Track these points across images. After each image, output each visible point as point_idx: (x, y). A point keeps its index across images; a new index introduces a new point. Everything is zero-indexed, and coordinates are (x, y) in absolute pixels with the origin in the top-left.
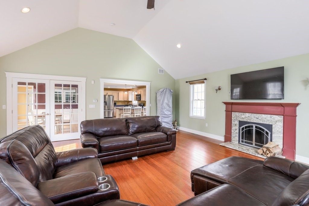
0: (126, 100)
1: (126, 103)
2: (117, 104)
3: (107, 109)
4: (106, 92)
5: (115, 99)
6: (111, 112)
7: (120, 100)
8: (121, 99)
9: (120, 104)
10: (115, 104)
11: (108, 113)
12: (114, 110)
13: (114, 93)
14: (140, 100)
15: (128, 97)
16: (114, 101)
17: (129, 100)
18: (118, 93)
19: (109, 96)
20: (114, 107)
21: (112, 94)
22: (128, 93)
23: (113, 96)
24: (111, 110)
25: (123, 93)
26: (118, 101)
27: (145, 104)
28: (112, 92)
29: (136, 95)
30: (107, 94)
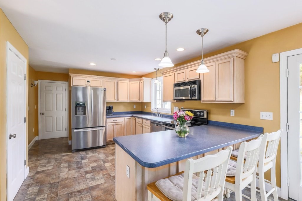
0: (135, 99)
1: (135, 107)
2: (115, 110)
4: (87, 80)
5: (110, 98)
6: (101, 131)
7: (121, 99)
8: (124, 97)
9: (121, 109)
10: (109, 110)
12: (108, 127)
13: (109, 83)
14: (199, 99)
15: (141, 93)
16: (108, 103)
17: (144, 101)
18: (116, 82)
19: (95, 89)
20: (107, 118)
21: (101, 85)
22: (141, 84)
23: (106, 89)
24: (102, 126)
25: (128, 82)
26: (116, 101)
27: (211, 112)
28: (101, 80)
29: (176, 83)
30: (90, 83)
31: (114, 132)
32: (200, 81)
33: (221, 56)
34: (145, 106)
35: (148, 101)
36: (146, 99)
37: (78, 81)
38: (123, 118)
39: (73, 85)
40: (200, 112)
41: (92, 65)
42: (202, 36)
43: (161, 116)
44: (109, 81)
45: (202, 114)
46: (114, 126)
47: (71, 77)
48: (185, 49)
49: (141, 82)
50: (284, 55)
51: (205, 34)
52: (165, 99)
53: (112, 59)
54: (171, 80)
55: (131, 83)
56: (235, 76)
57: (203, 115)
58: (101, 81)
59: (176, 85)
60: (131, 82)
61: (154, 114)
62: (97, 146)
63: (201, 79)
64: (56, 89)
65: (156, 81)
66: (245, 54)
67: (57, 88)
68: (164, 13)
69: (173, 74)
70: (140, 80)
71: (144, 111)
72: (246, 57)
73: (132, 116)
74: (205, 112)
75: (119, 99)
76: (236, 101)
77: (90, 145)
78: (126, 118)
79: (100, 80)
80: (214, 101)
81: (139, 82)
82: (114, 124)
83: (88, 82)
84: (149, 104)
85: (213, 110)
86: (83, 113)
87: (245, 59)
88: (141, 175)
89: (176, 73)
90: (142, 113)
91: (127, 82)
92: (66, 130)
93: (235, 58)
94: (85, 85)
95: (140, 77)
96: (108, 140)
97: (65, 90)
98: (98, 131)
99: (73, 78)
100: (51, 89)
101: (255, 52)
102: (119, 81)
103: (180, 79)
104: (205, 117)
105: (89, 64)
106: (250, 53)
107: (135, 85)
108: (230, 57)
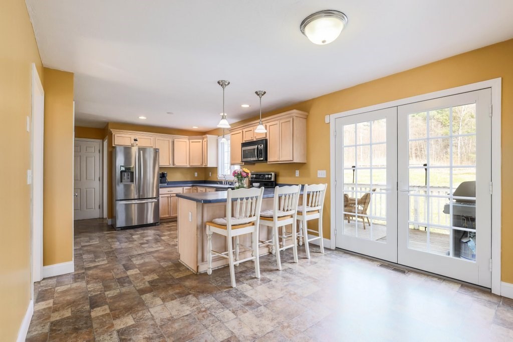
0: (197, 163)
1: (196, 174)
2: (170, 178)
3: (134, 194)
4: (133, 137)
5: (164, 161)
6: (150, 204)
7: (178, 163)
8: (182, 160)
9: (178, 176)
10: (162, 177)
11: (138, 208)
12: (160, 199)
13: (161, 142)
14: (266, 159)
15: (204, 156)
16: (161, 168)
17: (208, 166)
18: (171, 141)
19: (142, 150)
20: (159, 188)
21: (151, 144)
22: (205, 143)
23: (158, 149)
24: (150, 197)
25: (188, 141)
26: (172, 166)
27: (280, 174)
28: (152, 138)
29: (244, 142)
30: (137, 142)
31: (169, 207)
32: (266, 140)
33: (284, 115)
34: (210, 173)
35: (214, 165)
36: (211, 164)
37: (122, 139)
38: (181, 188)
39: (115, 144)
40: (268, 174)
41: (142, 119)
42: (260, 98)
43: (229, 183)
44: (162, 139)
45: (270, 176)
46: (169, 198)
47: (112, 134)
48: (250, 106)
49: (204, 140)
50: (333, 116)
51: (262, 95)
52: (233, 162)
53: (168, 113)
54: (239, 139)
55: (191, 143)
56: (295, 135)
57: (271, 178)
58: (152, 140)
59: (244, 145)
60: (191, 141)
61: (221, 183)
62: (145, 223)
63: (268, 138)
64: (86, 150)
65: (224, 140)
66: (306, 114)
67: (88, 148)
68: (222, 81)
69: (241, 131)
70: (203, 139)
71: (209, 180)
72: (307, 116)
73: (193, 186)
74: (273, 174)
75: (175, 163)
76: (296, 160)
77: (135, 222)
78: (185, 188)
79: (150, 138)
80: (278, 161)
81: (201, 140)
82: (169, 195)
83: (135, 140)
84: (214, 170)
85: (282, 172)
86: (129, 180)
87: (307, 118)
88: (201, 214)
89: (244, 130)
90: (205, 182)
91: (185, 140)
92: (99, 208)
93: (294, 117)
94: (130, 145)
95: (202, 133)
96: (162, 216)
97: (98, 152)
98: (146, 204)
99: (115, 136)
100: (79, 151)
101: (315, 112)
102: (175, 140)
103: (248, 138)
104: (273, 179)
105: (138, 117)
106: (310, 113)
107: (196, 145)
108: (290, 117)
